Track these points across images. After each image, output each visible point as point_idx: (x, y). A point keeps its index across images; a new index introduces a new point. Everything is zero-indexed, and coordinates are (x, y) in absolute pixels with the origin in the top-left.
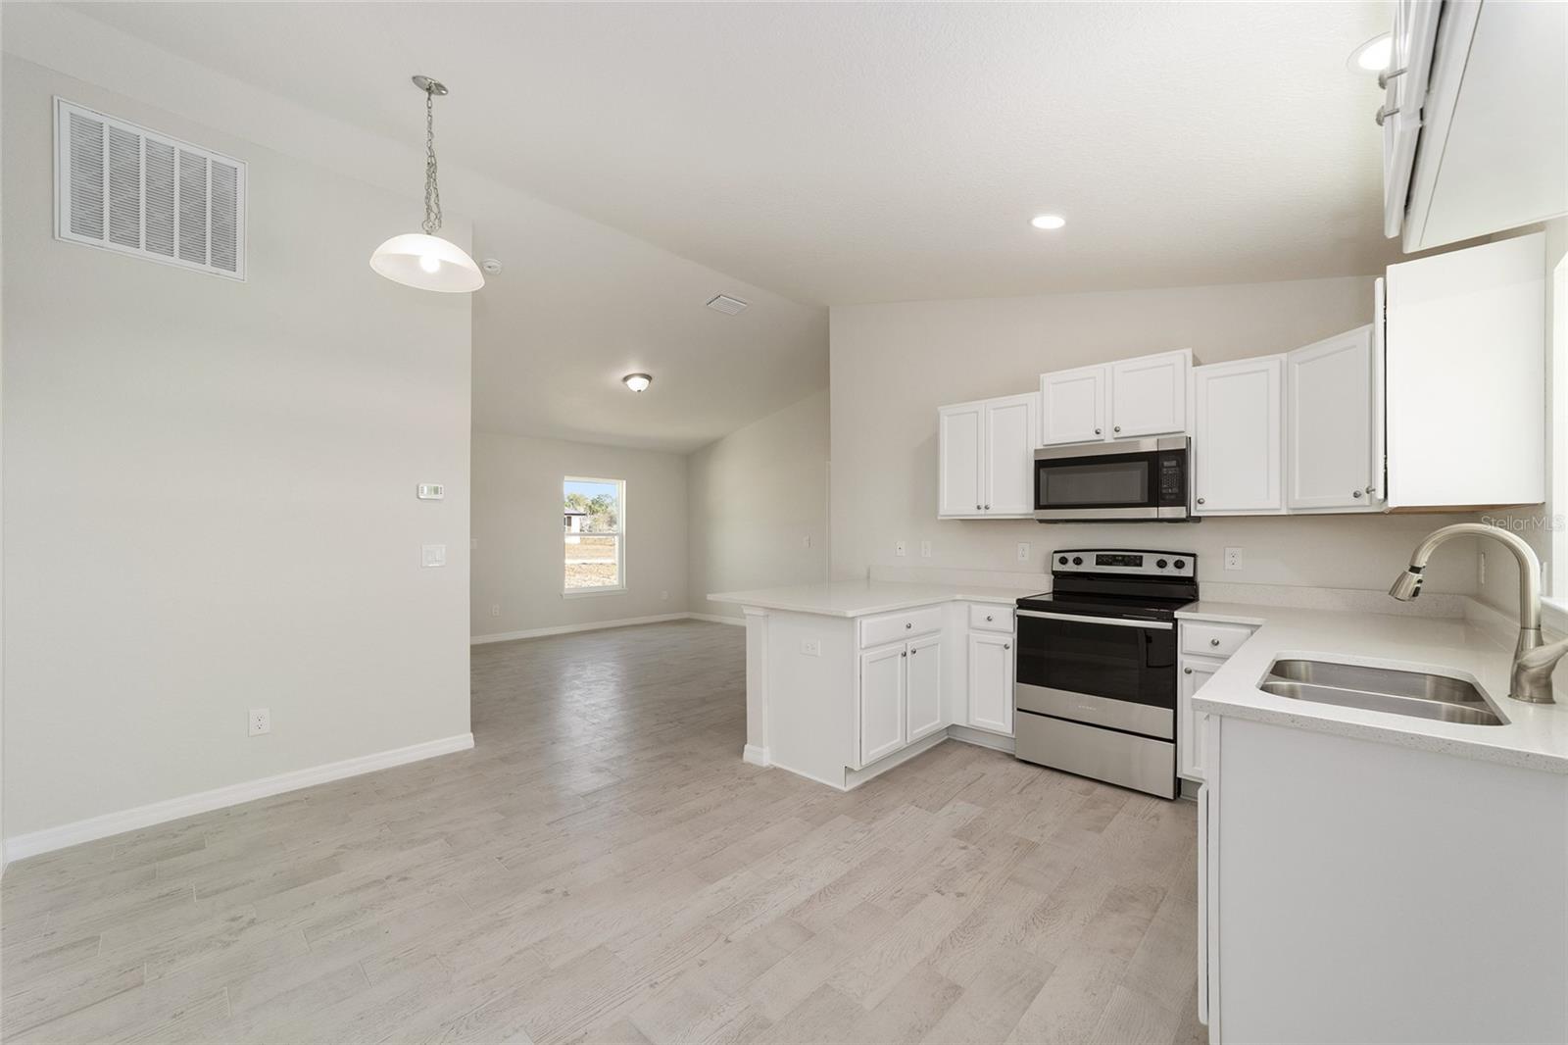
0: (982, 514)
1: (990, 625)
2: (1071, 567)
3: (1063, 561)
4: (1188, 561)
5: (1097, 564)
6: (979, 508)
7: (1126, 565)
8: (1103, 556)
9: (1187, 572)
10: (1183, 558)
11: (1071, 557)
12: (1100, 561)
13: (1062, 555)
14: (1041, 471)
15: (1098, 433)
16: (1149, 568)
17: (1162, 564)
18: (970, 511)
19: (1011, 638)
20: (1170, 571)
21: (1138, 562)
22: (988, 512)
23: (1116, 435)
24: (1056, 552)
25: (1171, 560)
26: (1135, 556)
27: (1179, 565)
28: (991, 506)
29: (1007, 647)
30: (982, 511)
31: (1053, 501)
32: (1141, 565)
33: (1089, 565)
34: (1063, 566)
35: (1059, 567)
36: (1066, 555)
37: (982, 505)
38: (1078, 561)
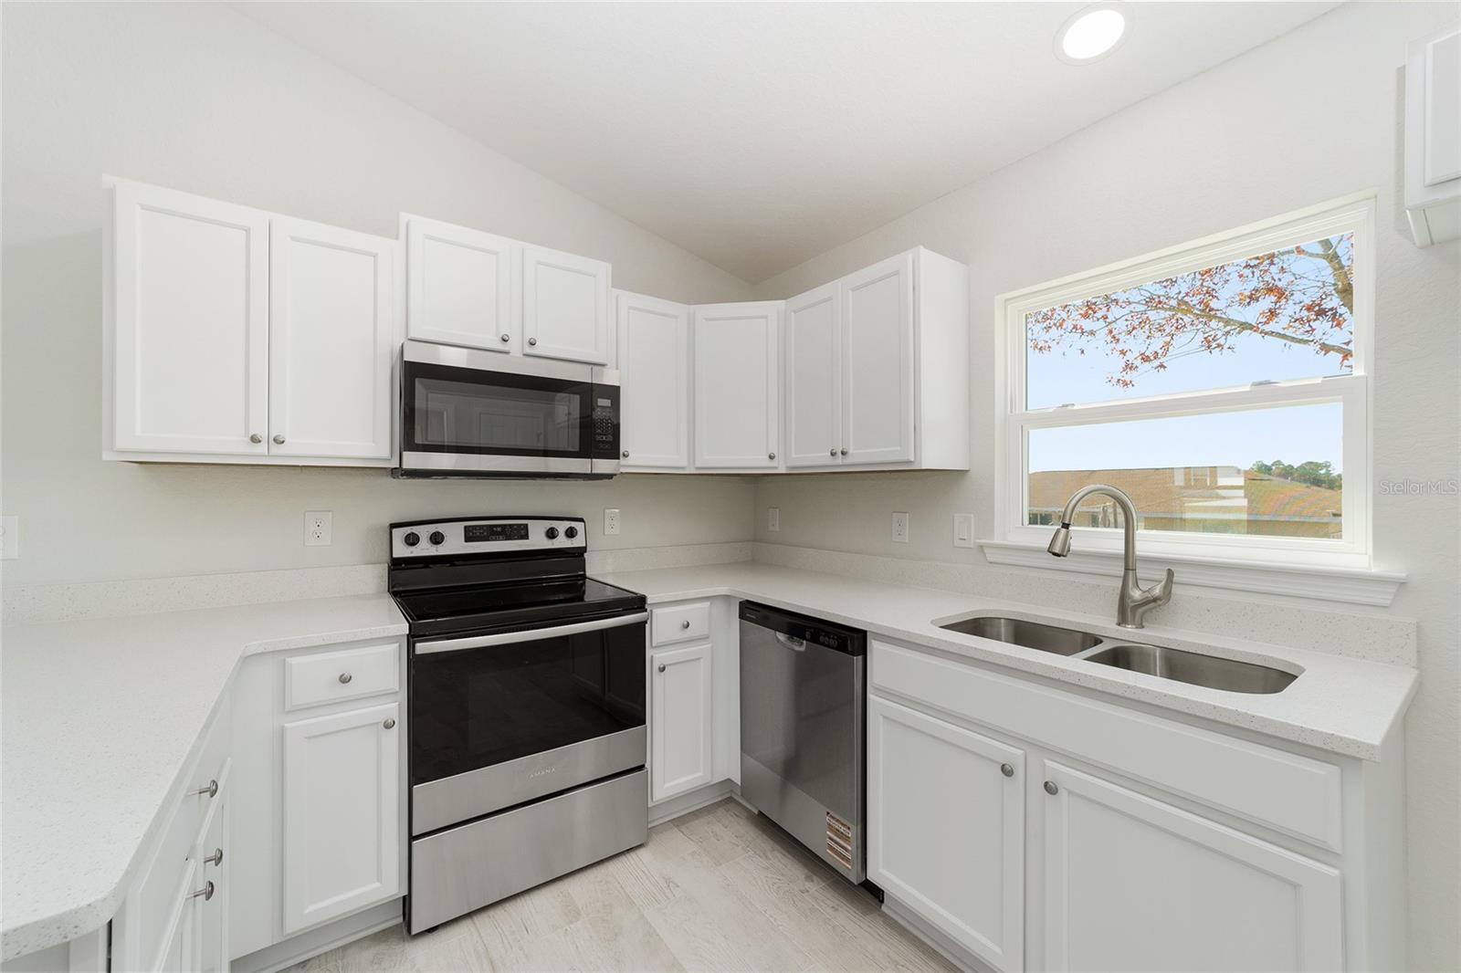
0: (260, 455)
1: (350, 690)
2: (424, 549)
3: (412, 540)
4: (578, 526)
5: (466, 541)
6: (255, 440)
7: (509, 538)
8: (474, 527)
9: (577, 542)
10: (573, 524)
11: (424, 532)
12: (470, 536)
13: (408, 530)
14: (417, 380)
15: (505, 340)
16: (537, 540)
17: (551, 534)
18: (225, 445)
19: (395, 707)
20: (562, 542)
21: (522, 533)
22: (281, 450)
23: (529, 350)
24: (393, 526)
25: (562, 527)
26: (519, 525)
27: (571, 533)
28: (287, 439)
29: (388, 726)
30: (261, 448)
31: (434, 439)
32: (525, 536)
33: (455, 543)
34: (413, 548)
35: (401, 551)
36: (415, 529)
37: (263, 434)
38: (437, 539)
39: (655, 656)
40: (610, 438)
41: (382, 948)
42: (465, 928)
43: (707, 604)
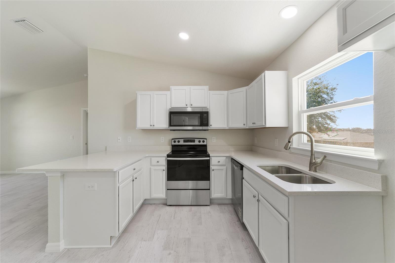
0: (152, 128)
1: (158, 164)
2: (177, 143)
3: (175, 142)
4: (205, 140)
5: (184, 142)
6: (151, 126)
7: (191, 142)
8: (185, 140)
9: (205, 143)
10: (204, 140)
11: (177, 140)
12: (185, 141)
13: (174, 140)
14: (171, 115)
15: (187, 105)
16: (197, 143)
17: (200, 142)
18: (147, 126)
19: (165, 167)
20: (202, 143)
21: (194, 141)
22: (154, 127)
23: (191, 106)
24: (172, 139)
25: (202, 140)
26: (193, 140)
27: (203, 142)
28: (155, 125)
29: (164, 170)
30: (152, 127)
31: (174, 124)
32: (194, 142)
33: (182, 143)
34: (175, 143)
35: (173, 144)
36: (175, 140)
37: (152, 125)
38: (179, 142)
39: (212, 167)
40: (206, 122)
41: (163, 205)
42: (174, 207)
43: (225, 158)
